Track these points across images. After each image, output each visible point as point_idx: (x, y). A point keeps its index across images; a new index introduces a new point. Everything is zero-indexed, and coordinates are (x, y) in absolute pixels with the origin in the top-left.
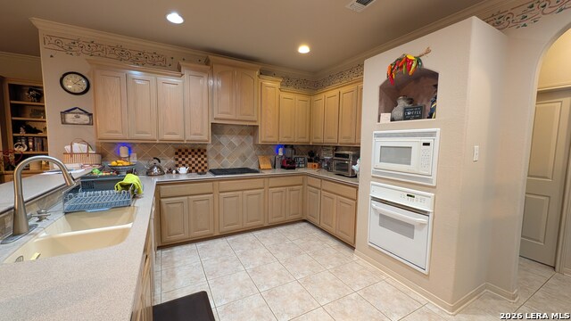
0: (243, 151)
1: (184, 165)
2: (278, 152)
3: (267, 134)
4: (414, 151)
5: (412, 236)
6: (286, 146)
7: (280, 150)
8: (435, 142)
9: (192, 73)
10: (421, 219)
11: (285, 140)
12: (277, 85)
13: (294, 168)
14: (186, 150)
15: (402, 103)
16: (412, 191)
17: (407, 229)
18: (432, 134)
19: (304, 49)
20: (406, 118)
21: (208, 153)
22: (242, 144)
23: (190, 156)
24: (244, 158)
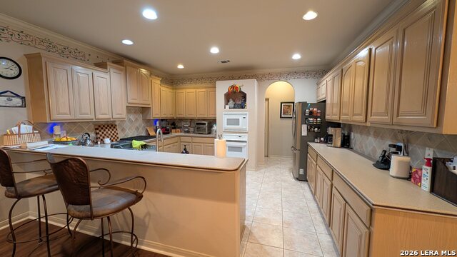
0: (137, 124)
1: (108, 137)
2: (156, 124)
3: (156, 113)
4: (240, 120)
5: (241, 151)
6: (162, 120)
7: (158, 122)
8: (247, 117)
9: (115, 70)
10: (244, 144)
11: (163, 116)
12: (159, 82)
13: (168, 133)
14: (104, 126)
15: (231, 101)
16: (240, 135)
17: (239, 149)
18: (246, 114)
19: (181, 66)
20: (234, 108)
21: (117, 127)
22: (136, 119)
23: (107, 130)
24: (137, 129)
